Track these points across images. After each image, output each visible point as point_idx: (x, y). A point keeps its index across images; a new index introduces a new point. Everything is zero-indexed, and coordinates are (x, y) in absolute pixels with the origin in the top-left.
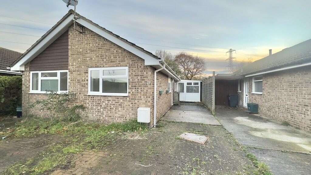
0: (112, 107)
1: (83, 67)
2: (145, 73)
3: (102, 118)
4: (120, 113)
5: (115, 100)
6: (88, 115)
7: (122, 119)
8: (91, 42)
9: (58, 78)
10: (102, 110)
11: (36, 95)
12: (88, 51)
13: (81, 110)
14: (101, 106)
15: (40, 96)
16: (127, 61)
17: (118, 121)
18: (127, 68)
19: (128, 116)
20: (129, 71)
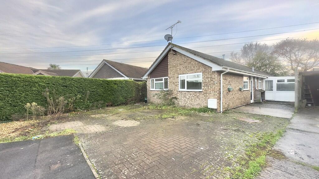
0: (193, 98)
1: (176, 74)
2: (213, 76)
3: (186, 105)
4: (198, 102)
5: (194, 94)
7: (199, 106)
8: (180, 60)
9: (163, 81)
10: (186, 100)
11: (153, 91)
12: (179, 65)
13: (175, 100)
14: (186, 97)
15: (155, 91)
16: (201, 69)
17: (196, 107)
18: (201, 73)
20: (203, 75)
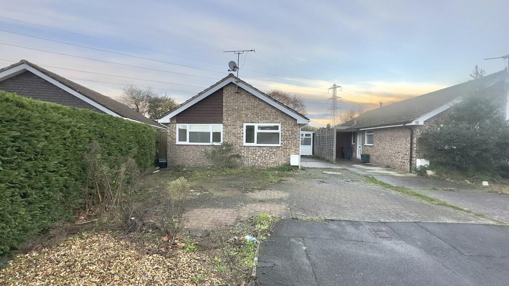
0: (267, 155)
1: (238, 122)
2: (295, 129)
3: (257, 164)
4: (274, 160)
5: (269, 150)
6: (244, 162)
7: (276, 165)
12: (244, 109)
13: (236, 159)
14: (256, 155)
15: (188, 147)
16: (280, 119)
17: (272, 166)
18: (280, 125)
19: (280, 161)
20: (282, 127)
